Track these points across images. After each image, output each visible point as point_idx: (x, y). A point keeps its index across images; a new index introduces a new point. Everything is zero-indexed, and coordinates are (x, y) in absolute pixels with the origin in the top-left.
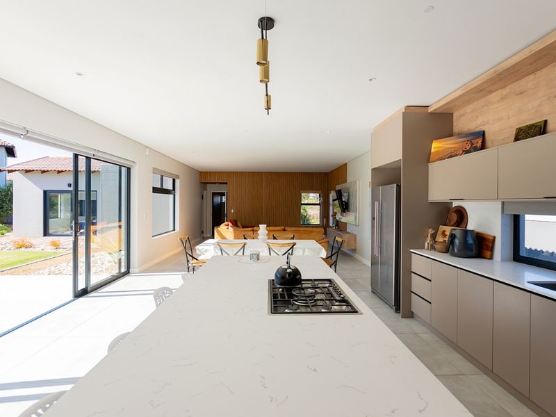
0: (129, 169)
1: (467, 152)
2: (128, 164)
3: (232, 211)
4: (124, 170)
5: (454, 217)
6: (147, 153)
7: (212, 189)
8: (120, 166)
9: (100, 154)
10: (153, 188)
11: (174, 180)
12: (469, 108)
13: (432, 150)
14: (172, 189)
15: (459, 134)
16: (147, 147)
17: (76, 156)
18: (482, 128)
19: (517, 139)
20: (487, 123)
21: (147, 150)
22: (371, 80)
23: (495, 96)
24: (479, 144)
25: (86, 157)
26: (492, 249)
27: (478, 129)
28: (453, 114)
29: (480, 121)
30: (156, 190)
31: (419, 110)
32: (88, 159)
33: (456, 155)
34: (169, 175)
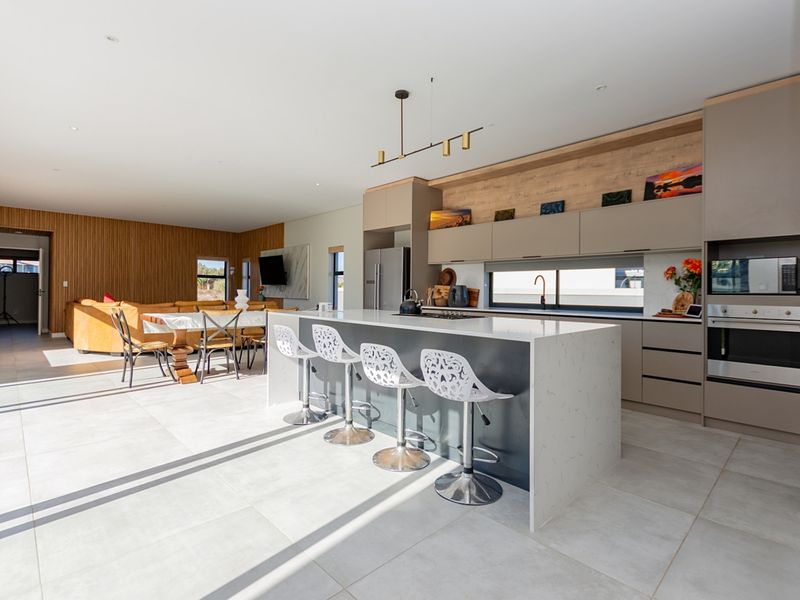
1: (460, 225)
3: (65, 284)
5: (448, 277)
12: (458, 190)
13: (432, 220)
15: (448, 209)
18: (469, 207)
19: (496, 220)
20: (473, 203)
23: (480, 185)
24: (468, 220)
26: (477, 299)
27: (465, 208)
28: (443, 191)
29: (467, 201)
31: (422, 182)
33: (451, 226)
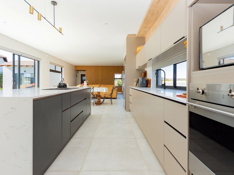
0: (39, 62)
2: (39, 60)
3: (88, 81)
4: (36, 62)
6: (47, 56)
7: (81, 73)
8: (35, 60)
9: (23, 54)
10: (50, 70)
11: (62, 68)
13: (137, 50)
14: (61, 71)
16: (47, 54)
17: (14, 55)
21: (47, 55)
22: (106, 24)
25: (18, 55)
26: (150, 84)
28: (145, 37)
30: (51, 71)
31: (132, 36)
32: (19, 56)
34: (59, 66)
